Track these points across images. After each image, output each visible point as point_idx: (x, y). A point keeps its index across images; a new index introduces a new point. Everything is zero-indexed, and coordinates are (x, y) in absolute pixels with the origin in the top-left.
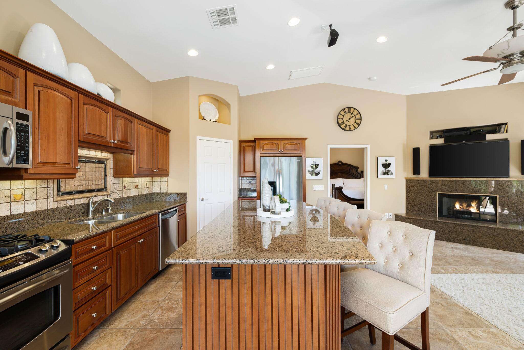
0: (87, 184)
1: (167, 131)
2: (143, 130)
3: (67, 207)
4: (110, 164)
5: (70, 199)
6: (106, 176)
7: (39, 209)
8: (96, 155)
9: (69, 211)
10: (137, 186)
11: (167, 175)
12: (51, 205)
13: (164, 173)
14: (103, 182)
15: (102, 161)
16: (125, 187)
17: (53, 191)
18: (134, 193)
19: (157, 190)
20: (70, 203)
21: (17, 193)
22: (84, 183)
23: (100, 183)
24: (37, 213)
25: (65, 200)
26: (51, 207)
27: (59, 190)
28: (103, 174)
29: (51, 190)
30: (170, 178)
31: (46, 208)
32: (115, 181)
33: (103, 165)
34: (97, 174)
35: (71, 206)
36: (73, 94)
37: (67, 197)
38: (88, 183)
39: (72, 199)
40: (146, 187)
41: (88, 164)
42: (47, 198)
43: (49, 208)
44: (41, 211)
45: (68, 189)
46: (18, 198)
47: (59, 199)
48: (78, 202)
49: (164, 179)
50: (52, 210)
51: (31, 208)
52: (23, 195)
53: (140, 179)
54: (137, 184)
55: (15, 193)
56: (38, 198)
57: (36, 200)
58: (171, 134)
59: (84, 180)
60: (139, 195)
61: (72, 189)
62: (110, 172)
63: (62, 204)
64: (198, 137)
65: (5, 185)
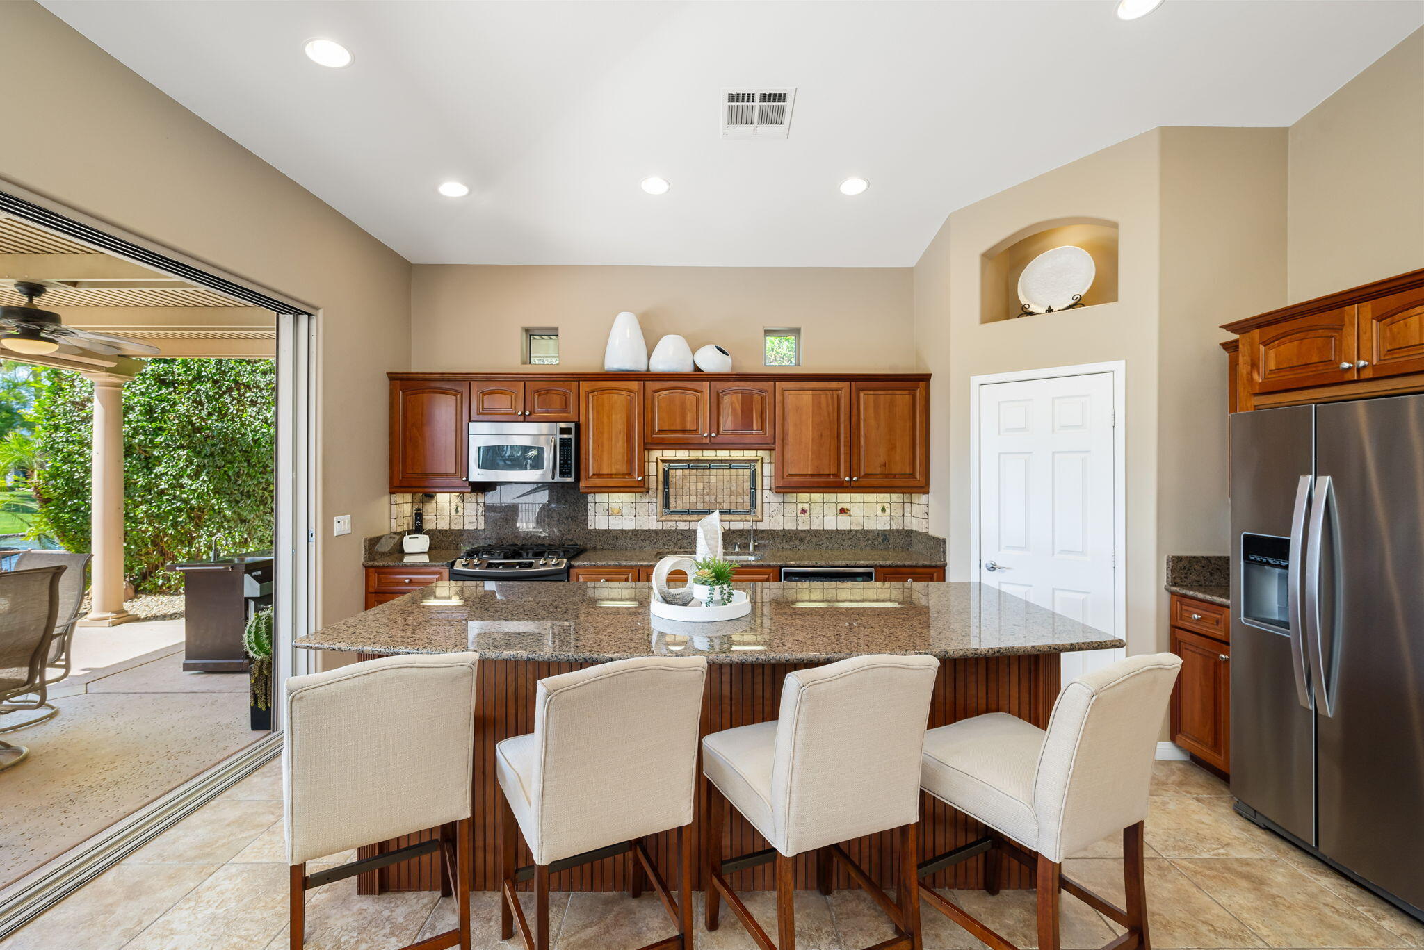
0: (713, 501)
1: (917, 382)
2: (800, 398)
3: (677, 532)
4: (765, 469)
5: (680, 521)
6: (753, 488)
7: (638, 528)
8: (730, 456)
9: (680, 536)
10: (843, 511)
11: (924, 487)
12: (655, 525)
13: (920, 484)
14: (747, 499)
15: (749, 463)
16: (804, 511)
17: (656, 508)
18: (833, 523)
19: (909, 526)
20: (682, 526)
21: (615, 507)
22: (707, 499)
23: (740, 500)
24: (636, 533)
25: (671, 521)
26: (654, 528)
27: (667, 506)
28: (747, 485)
29: (653, 507)
30: (931, 498)
31: (646, 528)
32: (779, 498)
33: (748, 472)
34: (734, 486)
35: (683, 531)
37: (677, 517)
38: (716, 499)
39: (685, 521)
40: (880, 513)
41: (715, 471)
42: (649, 516)
43: (651, 528)
44: (641, 530)
45: (679, 507)
46: (615, 512)
47: (664, 518)
49: (922, 499)
50: (656, 532)
51: (629, 525)
52: (621, 509)
53: (858, 497)
54: (846, 506)
55: (613, 507)
56: (637, 514)
57: (635, 516)
59: (707, 495)
60: (851, 531)
61: (687, 507)
62: (765, 482)
63: (669, 526)
64: (975, 380)
65: (602, 497)
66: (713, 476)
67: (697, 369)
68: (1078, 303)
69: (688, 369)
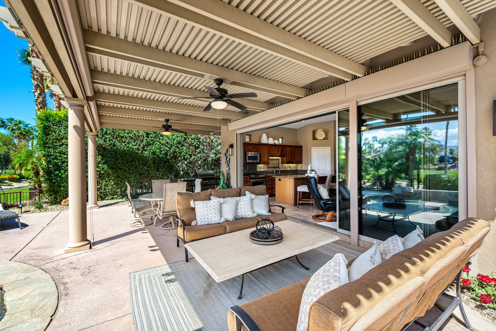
1: (301, 147)
2: (288, 149)
4: (280, 160)
8: (276, 158)
10: (290, 167)
11: (301, 163)
12: (266, 170)
13: (301, 162)
15: (278, 160)
16: (285, 167)
17: (266, 167)
18: (289, 169)
19: (299, 169)
20: (270, 170)
21: (261, 167)
22: (273, 165)
23: (277, 165)
28: (278, 163)
30: (303, 165)
32: (282, 165)
34: (276, 163)
36: (268, 146)
40: (294, 167)
48: (272, 170)
49: (301, 165)
51: (263, 170)
53: (291, 165)
57: (264, 168)
58: (303, 147)
60: (291, 170)
61: (271, 167)
62: (280, 162)
63: (268, 170)
64: (312, 148)
65: (259, 165)
66: (274, 161)
67: (275, 143)
68: (323, 139)
69: (274, 143)
